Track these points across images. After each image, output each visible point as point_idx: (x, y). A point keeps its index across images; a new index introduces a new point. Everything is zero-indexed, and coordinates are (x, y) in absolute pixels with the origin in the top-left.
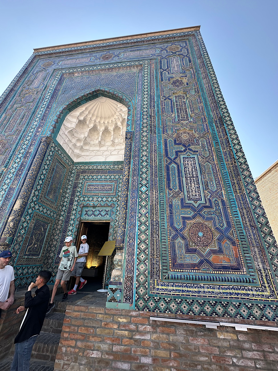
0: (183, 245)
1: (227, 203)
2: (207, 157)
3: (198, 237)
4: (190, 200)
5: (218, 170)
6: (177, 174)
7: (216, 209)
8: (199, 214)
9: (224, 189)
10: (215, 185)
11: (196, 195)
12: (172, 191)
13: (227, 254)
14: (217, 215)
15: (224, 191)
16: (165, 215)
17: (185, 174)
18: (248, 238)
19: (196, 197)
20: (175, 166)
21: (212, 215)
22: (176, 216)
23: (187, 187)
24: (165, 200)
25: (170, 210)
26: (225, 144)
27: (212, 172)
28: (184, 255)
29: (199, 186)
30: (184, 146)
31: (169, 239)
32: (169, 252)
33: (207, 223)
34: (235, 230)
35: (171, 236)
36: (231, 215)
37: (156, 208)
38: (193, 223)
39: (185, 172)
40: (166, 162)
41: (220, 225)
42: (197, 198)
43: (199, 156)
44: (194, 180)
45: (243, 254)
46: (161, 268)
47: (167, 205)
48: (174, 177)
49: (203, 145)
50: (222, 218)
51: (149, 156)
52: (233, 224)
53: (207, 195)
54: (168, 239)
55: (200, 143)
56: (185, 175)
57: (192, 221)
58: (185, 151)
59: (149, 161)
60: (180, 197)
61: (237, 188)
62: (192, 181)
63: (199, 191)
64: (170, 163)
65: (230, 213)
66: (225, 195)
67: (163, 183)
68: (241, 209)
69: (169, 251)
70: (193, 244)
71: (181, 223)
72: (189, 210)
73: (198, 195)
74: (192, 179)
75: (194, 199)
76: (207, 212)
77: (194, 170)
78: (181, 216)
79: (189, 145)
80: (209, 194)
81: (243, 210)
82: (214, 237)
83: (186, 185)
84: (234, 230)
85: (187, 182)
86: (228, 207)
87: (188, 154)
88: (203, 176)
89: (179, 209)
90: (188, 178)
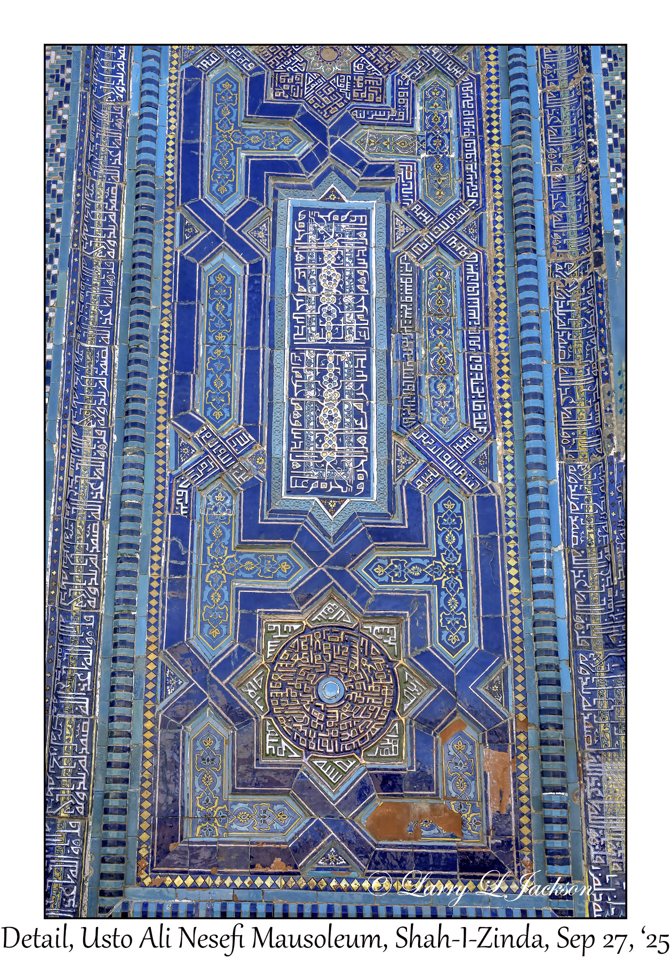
0: (227, 750)
1: (510, 513)
2: (442, 217)
3: (313, 705)
4: (302, 492)
5: (492, 305)
6: (240, 324)
7: (442, 547)
8: (342, 576)
9: (504, 429)
10: (460, 405)
11: (339, 464)
12: (197, 435)
13: (454, 794)
14: (439, 583)
15: (505, 439)
16: (142, 582)
17: (293, 322)
18: (580, 708)
19: (339, 474)
20: (238, 268)
21: (409, 582)
22: (208, 589)
23: (291, 409)
24: (148, 487)
25: (176, 553)
26: (566, 126)
27: (459, 318)
28: (226, 803)
29: (368, 408)
30: (312, 125)
31: (149, 715)
32: (143, 789)
33: (377, 628)
34: (519, 669)
35: (166, 701)
36: (514, 581)
37: (87, 540)
38: (296, 627)
39: (293, 308)
40: (182, 241)
41: (444, 638)
42: (342, 483)
43: (395, 207)
44: (341, 365)
45: (535, 791)
46: (88, 871)
47: (158, 522)
48: (220, 345)
49: (433, 123)
50: (463, 600)
51: (68, 188)
52: (514, 635)
53: (403, 460)
54: (146, 720)
55: (418, 108)
56: (293, 331)
57: (297, 618)
58: (310, 162)
59: (66, 224)
60: (242, 470)
61: (583, 425)
62: (331, 370)
63: (362, 440)
64: (205, 249)
65: (513, 572)
66: (506, 463)
67: (148, 382)
68: (581, 547)
69: (143, 780)
70: (284, 744)
71: (231, 626)
72: (285, 551)
73: (350, 464)
74: (331, 360)
75: (324, 486)
76: (385, 562)
77: (348, 299)
78: (236, 584)
79: (346, 123)
80: (417, 454)
81: (585, 556)
82: (402, 706)
83: (291, 393)
84: (515, 664)
85: (298, 375)
86: (508, 539)
87: (333, 184)
88: (400, 341)
89: (229, 545)
90: (308, 354)
